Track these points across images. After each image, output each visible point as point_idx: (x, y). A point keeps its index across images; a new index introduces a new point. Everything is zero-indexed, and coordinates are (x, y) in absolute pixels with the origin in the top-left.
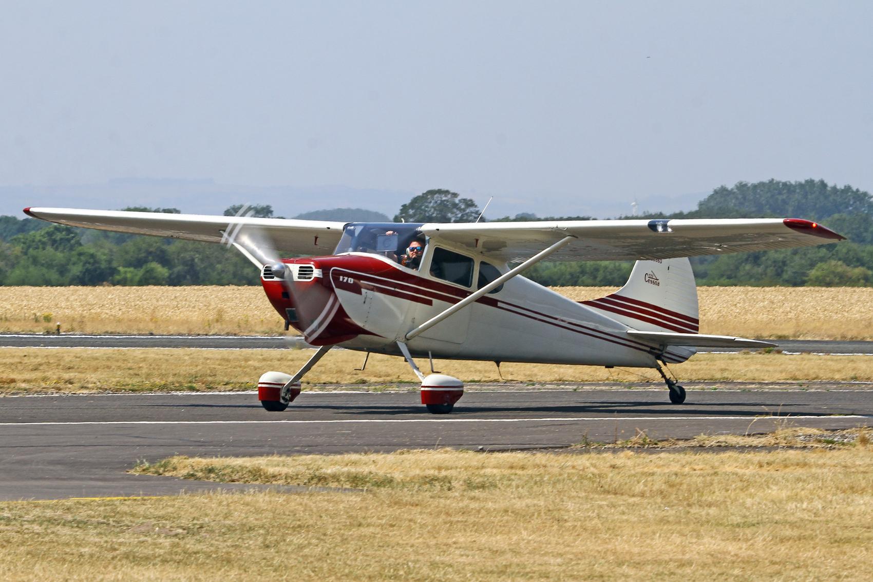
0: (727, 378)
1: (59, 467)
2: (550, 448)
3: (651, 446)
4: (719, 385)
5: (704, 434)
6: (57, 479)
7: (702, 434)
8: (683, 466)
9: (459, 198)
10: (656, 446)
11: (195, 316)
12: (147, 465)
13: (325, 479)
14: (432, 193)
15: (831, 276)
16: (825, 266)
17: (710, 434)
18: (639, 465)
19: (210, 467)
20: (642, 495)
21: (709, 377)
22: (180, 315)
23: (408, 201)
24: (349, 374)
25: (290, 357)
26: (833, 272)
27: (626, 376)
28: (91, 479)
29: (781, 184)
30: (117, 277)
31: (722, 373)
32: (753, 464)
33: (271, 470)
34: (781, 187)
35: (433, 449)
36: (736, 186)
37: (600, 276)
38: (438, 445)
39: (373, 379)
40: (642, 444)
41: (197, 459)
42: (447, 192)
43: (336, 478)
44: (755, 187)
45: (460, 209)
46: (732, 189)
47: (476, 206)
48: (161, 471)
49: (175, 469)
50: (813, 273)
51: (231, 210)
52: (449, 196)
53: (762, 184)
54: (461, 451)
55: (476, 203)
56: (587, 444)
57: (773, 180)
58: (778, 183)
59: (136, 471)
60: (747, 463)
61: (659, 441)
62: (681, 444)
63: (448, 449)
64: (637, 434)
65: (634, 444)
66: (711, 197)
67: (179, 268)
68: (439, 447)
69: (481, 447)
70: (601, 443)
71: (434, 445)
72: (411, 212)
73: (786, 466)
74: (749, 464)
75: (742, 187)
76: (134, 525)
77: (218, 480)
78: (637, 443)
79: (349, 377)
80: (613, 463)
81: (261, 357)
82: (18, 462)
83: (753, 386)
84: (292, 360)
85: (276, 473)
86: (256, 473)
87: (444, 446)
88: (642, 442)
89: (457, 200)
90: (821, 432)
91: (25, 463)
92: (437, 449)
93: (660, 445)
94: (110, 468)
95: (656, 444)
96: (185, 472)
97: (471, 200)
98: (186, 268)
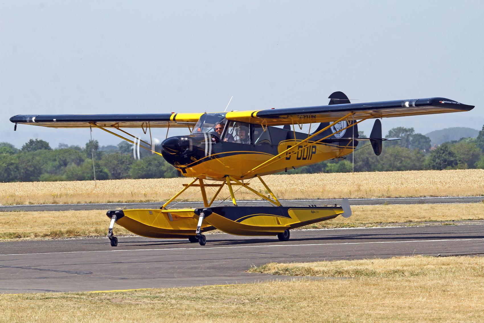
1: (212, 270)
2: (478, 254)
6: (207, 276)
11: (346, 189)
12: (256, 267)
13: (342, 273)
19: (286, 268)
22: (338, 188)
25: (378, 209)
28: (225, 276)
30: (327, 169)
33: (316, 269)
35: (412, 256)
39: (416, 220)
41: (282, 264)
43: (348, 272)
48: (262, 271)
49: (269, 269)
51: (392, 130)
59: (250, 271)
63: (420, 256)
67: (360, 163)
69: (439, 254)
71: (412, 254)
76: (226, 298)
77: (289, 275)
79: (404, 219)
81: (362, 210)
82: (192, 268)
84: (378, 211)
85: (319, 270)
86: (309, 271)
87: (417, 254)
91: (196, 268)
92: (413, 256)
94: (238, 270)
96: (274, 271)
98: (364, 163)
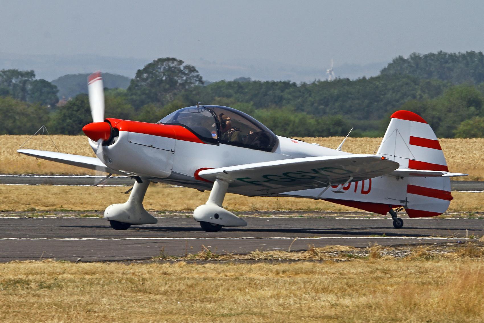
0: (320, 209)
2: (134, 259)
3: (213, 259)
4: (309, 214)
5: (259, 250)
7: (257, 250)
8: (219, 273)
9: (184, 64)
10: (217, 259)
14: (161, 61)
15: (476, 130)
16: (471, 122)
17: (263, 251)
18: (185, 272)
20: (165, 293)
21: (306, 208)
23: (142, 68)
24: (23, 204)
26: (477, 127)
27: (241, 207)
29: (447, 55)
31: (316, 205)
32: (272, 271)
34: (447, 57)
35: (39, 260)
36: (411, 56)
37: (289, 129)
38: (43, 257)
39: (42, 208)
40: (207, 258)
42: (174, 60)
44: (426, 56)
45: (185, 74)
46: (408, 59)
47: (197, 72)
50: (462, 127)
52: (176, 63)
53: (431, 55)
54: (60, 262)
55: (197, 69)
56: (164, 257)
57: (441, 52)
58: (445, 54)
60: (268, 271)
61: (220, 255)
62: (237, 257)
63: (51, 260)
64: (203, 249)
65: (200, 257)
66: (390, 65)
68: (44, 258)
69: (79, 259)
70: (174, 257)
71: (40, 257)
72: (145, 75)
73: (296, 274)
74: (269, 272)
75: (415, 57)
78: (202, 256)
79: (23, 206)
80: (165, 270)
83: (335, 215)
87: (47, 257)
88: (206, 255)
89: (182, 67)
90: (351, 249)
92: (41, 260)
93: (220, 258)
95: (217, 257)
97: (193, 67)
